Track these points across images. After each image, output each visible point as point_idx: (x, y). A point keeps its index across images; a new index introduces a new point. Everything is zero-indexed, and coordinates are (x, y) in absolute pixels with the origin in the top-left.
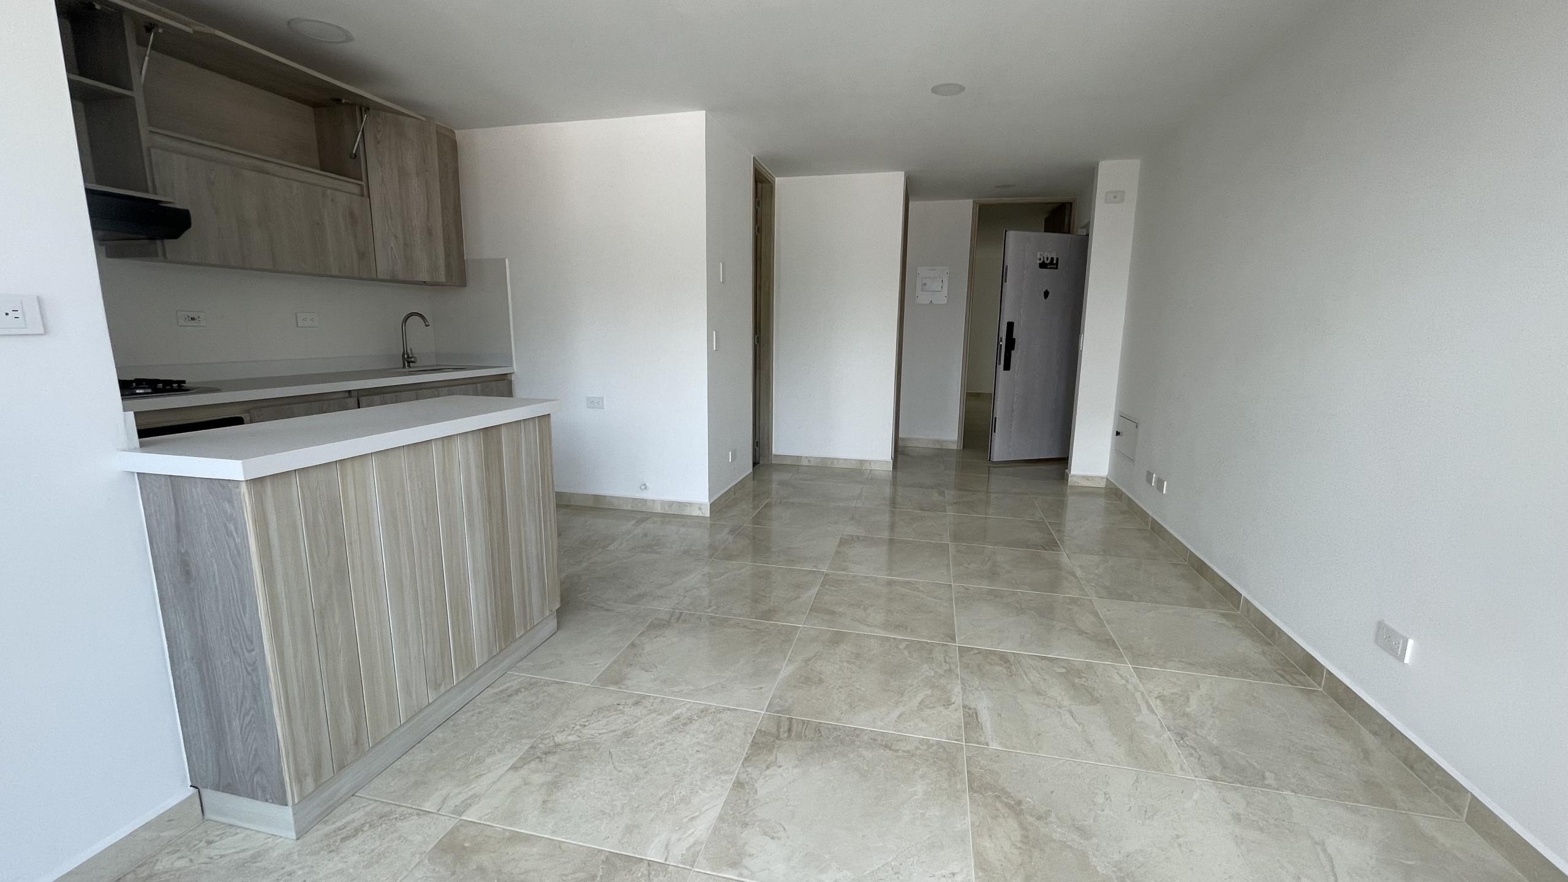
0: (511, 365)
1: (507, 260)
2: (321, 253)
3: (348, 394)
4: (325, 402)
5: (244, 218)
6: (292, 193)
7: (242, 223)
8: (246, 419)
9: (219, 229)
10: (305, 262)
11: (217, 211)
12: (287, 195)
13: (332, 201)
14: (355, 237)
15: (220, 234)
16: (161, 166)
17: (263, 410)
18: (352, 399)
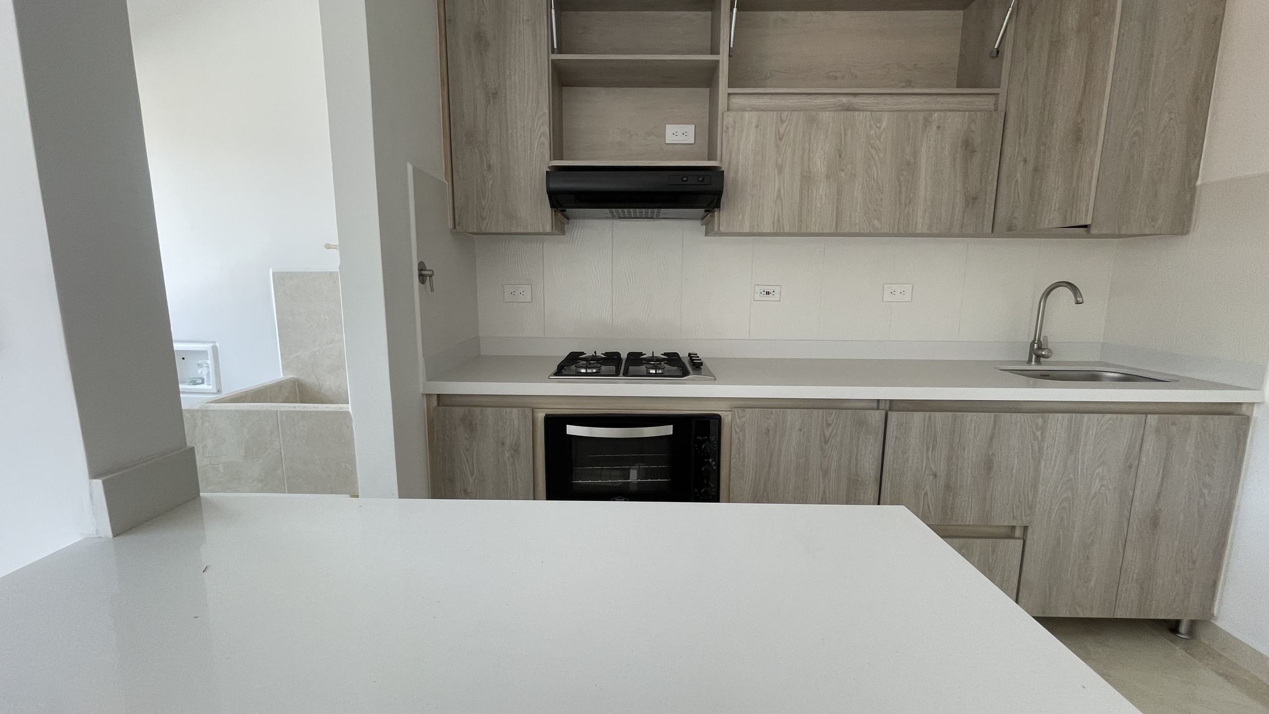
2: (906, 205)
3: (875, 405)
4: (834, 411)
5: (810, 172)
6: (879, 128)
7: (807, 179)
8: (726, 418)
9: (779, 190)
10: (879, 219)
11: (780, 169)
12: (872, 132)
13: (939, 127)
14: (966, 175)
15: (779, 196)
16: (731, 130)
17: (747, 410)
18: (877, 412)
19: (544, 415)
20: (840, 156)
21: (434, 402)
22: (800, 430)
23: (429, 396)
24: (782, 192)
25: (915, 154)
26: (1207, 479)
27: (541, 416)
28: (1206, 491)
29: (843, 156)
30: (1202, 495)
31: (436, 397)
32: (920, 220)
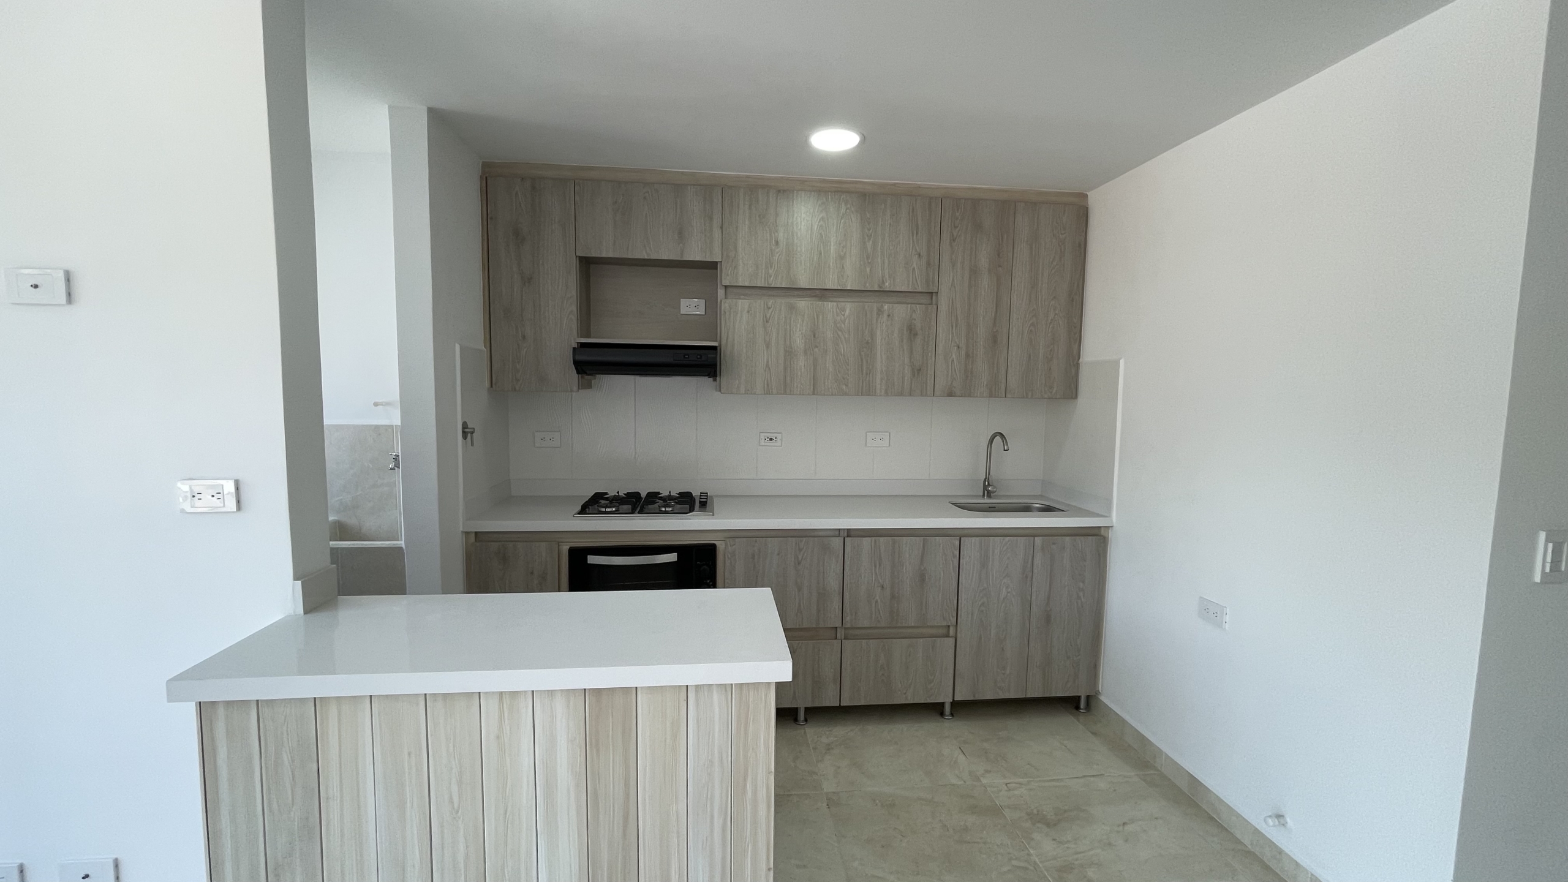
0: (1108, 516)
1: (1122, 362)
2: (867, 374)
3: (837, 533)
4: (804, 539)
5: (792, 348)
6: (844, 315)
7: (789, 353)
8: (721, 546)
9: (768, 362)
10: (847, 386)
11: (768, 346)
12: (839, 318)
13: (889, 316)
14: (911, 352)
15: (767, 366)
16: (727, 313)
17: (737, 540)
18: (837, 539)
19: (568, 547)
20: (814, 336)
21: (472, 538)
22: (778, 554)
23: (467, 533)
24: (770, 362)
25: (872, 335)
26: (1081, 585)
27: (565, 548)
28: (1081, 594)
29: (816, 336)
30: (1079, 597)
31: (473, 535)
32: (878, 386)
